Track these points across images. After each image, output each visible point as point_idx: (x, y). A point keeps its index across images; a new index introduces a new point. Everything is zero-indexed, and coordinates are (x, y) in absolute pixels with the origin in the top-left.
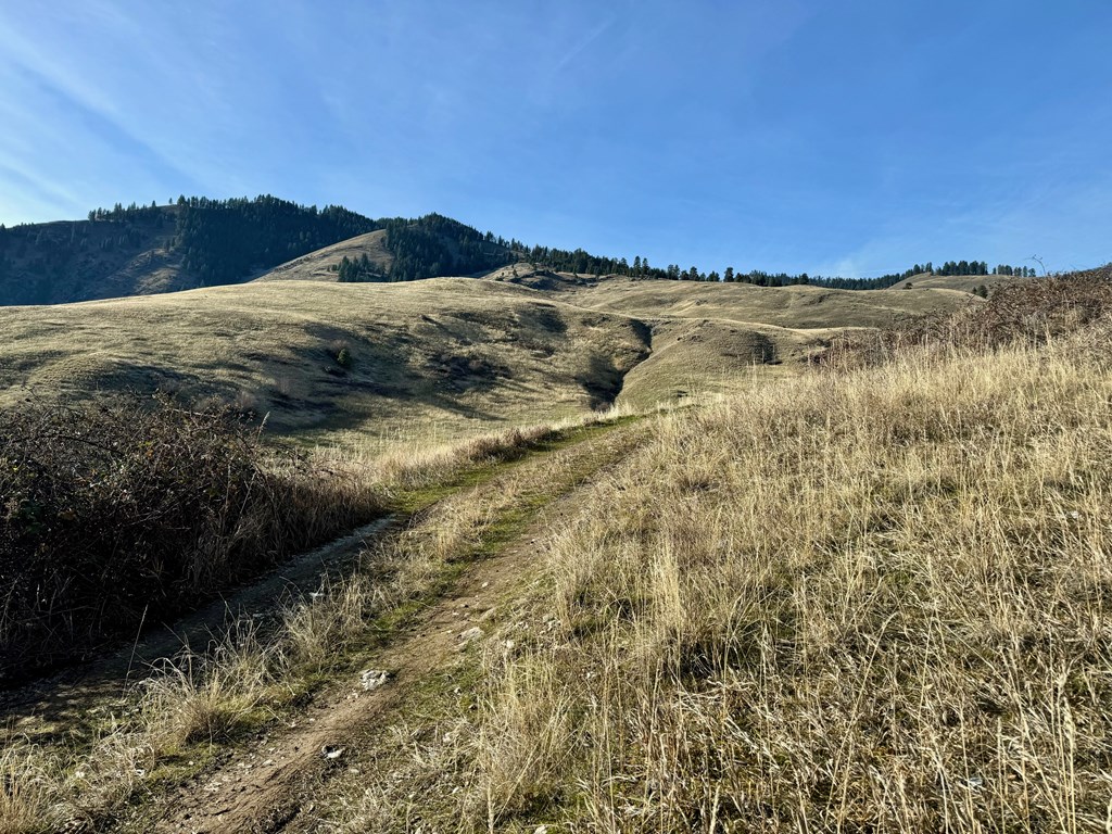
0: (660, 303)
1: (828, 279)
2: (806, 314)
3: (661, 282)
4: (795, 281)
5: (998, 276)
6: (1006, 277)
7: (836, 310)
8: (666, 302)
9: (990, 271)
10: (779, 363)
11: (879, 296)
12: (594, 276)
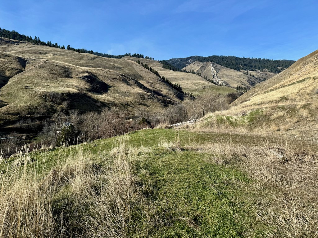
0: (40, 53)
1: (104, 54)
2: (88, 63)
3: (44, 46)
4: (89, 52)
5: (146, 59)
6: (148, 59)
7: (98, 62)
8: (43, 53)
9: (144, 58)
10: (72, 78)
11: (111, 60)
12: (18, 41)
